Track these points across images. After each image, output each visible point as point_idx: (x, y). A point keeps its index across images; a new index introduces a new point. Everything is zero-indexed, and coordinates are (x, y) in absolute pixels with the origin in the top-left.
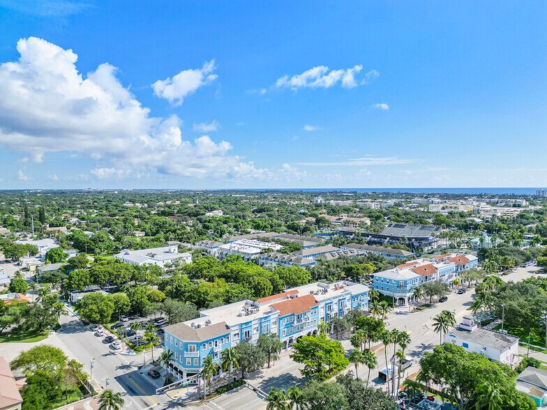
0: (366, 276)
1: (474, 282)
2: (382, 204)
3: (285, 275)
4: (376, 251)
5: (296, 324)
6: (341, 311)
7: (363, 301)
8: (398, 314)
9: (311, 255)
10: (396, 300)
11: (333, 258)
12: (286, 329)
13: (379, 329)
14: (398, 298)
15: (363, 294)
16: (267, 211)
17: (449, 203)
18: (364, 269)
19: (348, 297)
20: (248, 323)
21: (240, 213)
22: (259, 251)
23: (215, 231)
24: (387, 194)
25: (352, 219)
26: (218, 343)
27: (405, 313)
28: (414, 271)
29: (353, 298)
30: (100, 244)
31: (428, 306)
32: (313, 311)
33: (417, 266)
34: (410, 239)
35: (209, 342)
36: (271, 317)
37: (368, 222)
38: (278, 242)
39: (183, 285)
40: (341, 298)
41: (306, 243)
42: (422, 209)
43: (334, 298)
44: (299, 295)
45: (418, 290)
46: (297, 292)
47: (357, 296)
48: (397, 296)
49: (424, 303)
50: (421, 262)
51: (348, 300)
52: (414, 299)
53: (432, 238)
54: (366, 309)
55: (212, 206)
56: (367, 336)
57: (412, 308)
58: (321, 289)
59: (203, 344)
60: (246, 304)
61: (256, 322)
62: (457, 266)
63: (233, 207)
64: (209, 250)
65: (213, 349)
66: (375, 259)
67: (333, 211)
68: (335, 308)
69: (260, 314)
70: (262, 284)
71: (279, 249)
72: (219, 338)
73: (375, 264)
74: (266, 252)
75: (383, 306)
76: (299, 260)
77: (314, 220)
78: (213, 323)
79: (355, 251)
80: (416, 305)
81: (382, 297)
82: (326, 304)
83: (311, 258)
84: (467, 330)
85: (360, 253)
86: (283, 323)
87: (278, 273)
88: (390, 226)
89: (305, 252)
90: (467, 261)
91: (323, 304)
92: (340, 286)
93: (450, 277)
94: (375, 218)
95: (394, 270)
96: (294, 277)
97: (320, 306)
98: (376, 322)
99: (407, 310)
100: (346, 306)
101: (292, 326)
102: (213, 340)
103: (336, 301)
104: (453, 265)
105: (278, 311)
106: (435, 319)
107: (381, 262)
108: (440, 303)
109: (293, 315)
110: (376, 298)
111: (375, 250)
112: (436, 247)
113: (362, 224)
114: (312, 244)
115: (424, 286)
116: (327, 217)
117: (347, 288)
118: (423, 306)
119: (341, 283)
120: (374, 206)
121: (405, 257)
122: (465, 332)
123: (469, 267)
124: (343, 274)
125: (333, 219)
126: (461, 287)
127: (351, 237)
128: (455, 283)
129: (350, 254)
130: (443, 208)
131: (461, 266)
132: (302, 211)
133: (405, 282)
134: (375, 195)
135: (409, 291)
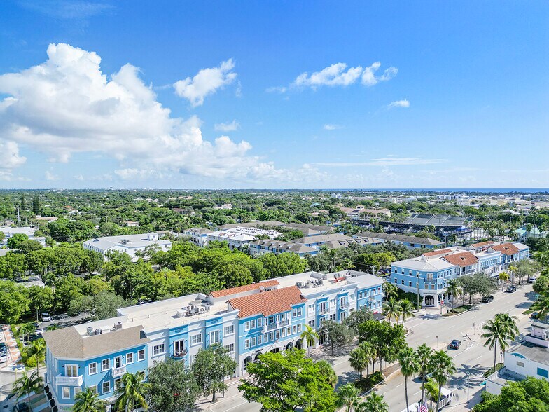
0: (382, 270)
1: (526, 278)
2: (405, 200)
3: (271, 264)
4: (397, 239)
5: (266, 330)
6: (340, 312)
7: (374, 298)
8: (424, 317)
9: (315, 244)
10: (421, 299)
11: (340, 246)
12: (250, 339)
13: (395, 341)
14: (424, 296)
15: (374, 289)
16: (279, 204)
17: (479, 198)
18: (380, 259)
19: (351, 292)
20: (181, 328)
21: (249, 206)
22: (251, 238)
23: (214, 222)
24: (409, 193)
25: (369, 211)
26: (121, 362)
27: (436, 317)
28: (447, 259)
29: (359, 293)
30: (77, 232)
31: (467, 307)
32: (297, 311)
33: (450, 254)
34: (438, 228)
35: (105, 360)
36: (224, 320)
37: (388, 213)
38: (277, 229)
39: (135, 274)
40: (341, 293)
41: (311, 232)
42: (449, 204)
43: (331, 292)
44: (279, 287)
45: (453, 285)
46: (278, 283)
47: (365, 291)
48: (424, 292)
49: (461, 303)
50: (455, 250)
51: (352, 296)
52: (447, 298)
53: (463, 227)
54: (379, 310)
55: (222, 200)
56: (376, 352)
57: (445, 310)
58: (314, 279)
59: (92, 364)
60: (198, 299)
61: (196, 326)
62: (504, 257)
63: (245, 201)
64: (198, 238)
65: (111, 371)
66: (395, 249)
67: (350, 204)
68: (332, 308)
69: (211, 314)
70: (237, 274)
71: (276, 236)
72: (123, 353)
73: (394, 253)
74: (260, 239)
75: (404, 306)
76: (296, 248)
77: (327, 212)
78: (124, 327)
79: (370, 239)
80: (450, 306)
81: (401, 294)
82: (318, 301)
83: (315, 247)
84: (539, 346)
85: (376, 241)
86: (246, 329)
87: (263, 261)
88: (413, 216)
89: (307, 240)
90: (517, 250)
91: (312, 301)
92: (342, 276)
93: (495, 270)
94: (396, 210)
95: (420, 258)
96: (283, 265)
97: (307, 304)
98: (391, 331)
99: (438, 312)
100: (348, 305)
101: (260, 334)
102: (111, 356)
103: (333, 296)
104: (498, 255)
105: (238, 310)
106: (486, 327)
107: (402, 252)
108: (483, 304)
109: (262, 316)
110: (393, 295)
111: (395, 239)
112: (468, 239)
113: (382, 215)
114: (318, 233)
115: (462, 280)
116: (342, 209)
117: (350, 279)
118: (460, 307)
119: (343, 273)
120: (395, 201)
121: (432, 246)
122: (537, 349)
123: (519, 257)
124: (350, 264)
125: (349, 210)
126: (509, 284)
127: (368, 227)
128: (502, 278)
129: (362, 243)
130: (473, 203)
131: (508, 257)
132: (317, 204)
133: (435, 273)
134: (397, 193)
135: (441, 287)
